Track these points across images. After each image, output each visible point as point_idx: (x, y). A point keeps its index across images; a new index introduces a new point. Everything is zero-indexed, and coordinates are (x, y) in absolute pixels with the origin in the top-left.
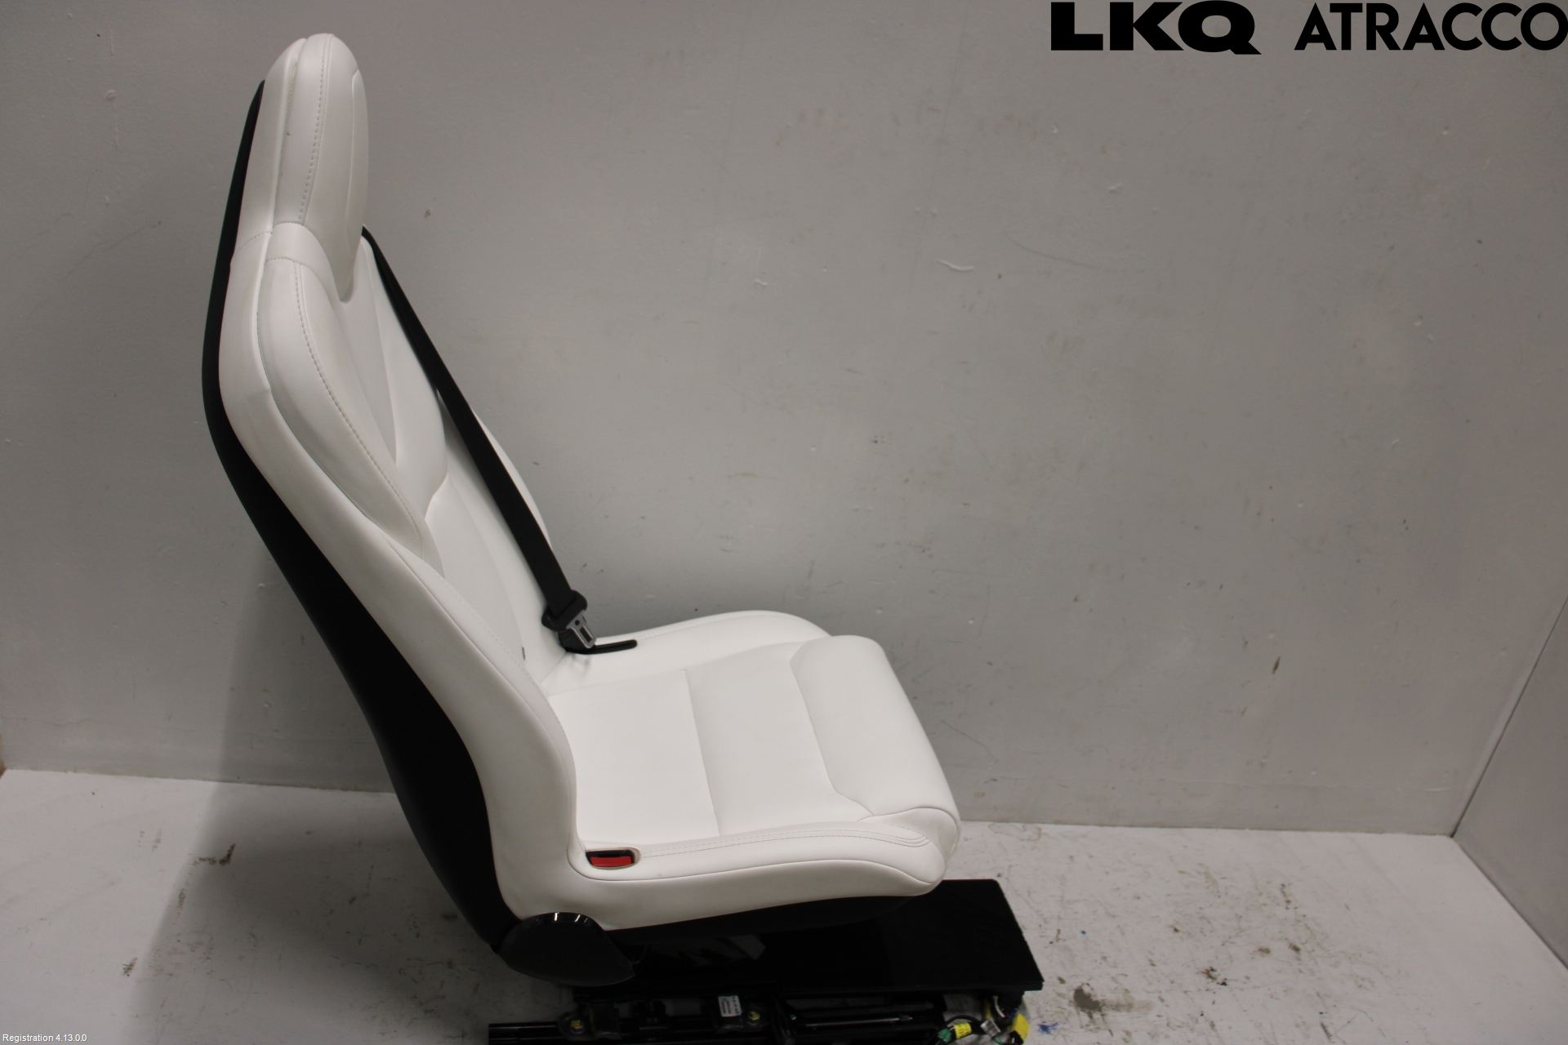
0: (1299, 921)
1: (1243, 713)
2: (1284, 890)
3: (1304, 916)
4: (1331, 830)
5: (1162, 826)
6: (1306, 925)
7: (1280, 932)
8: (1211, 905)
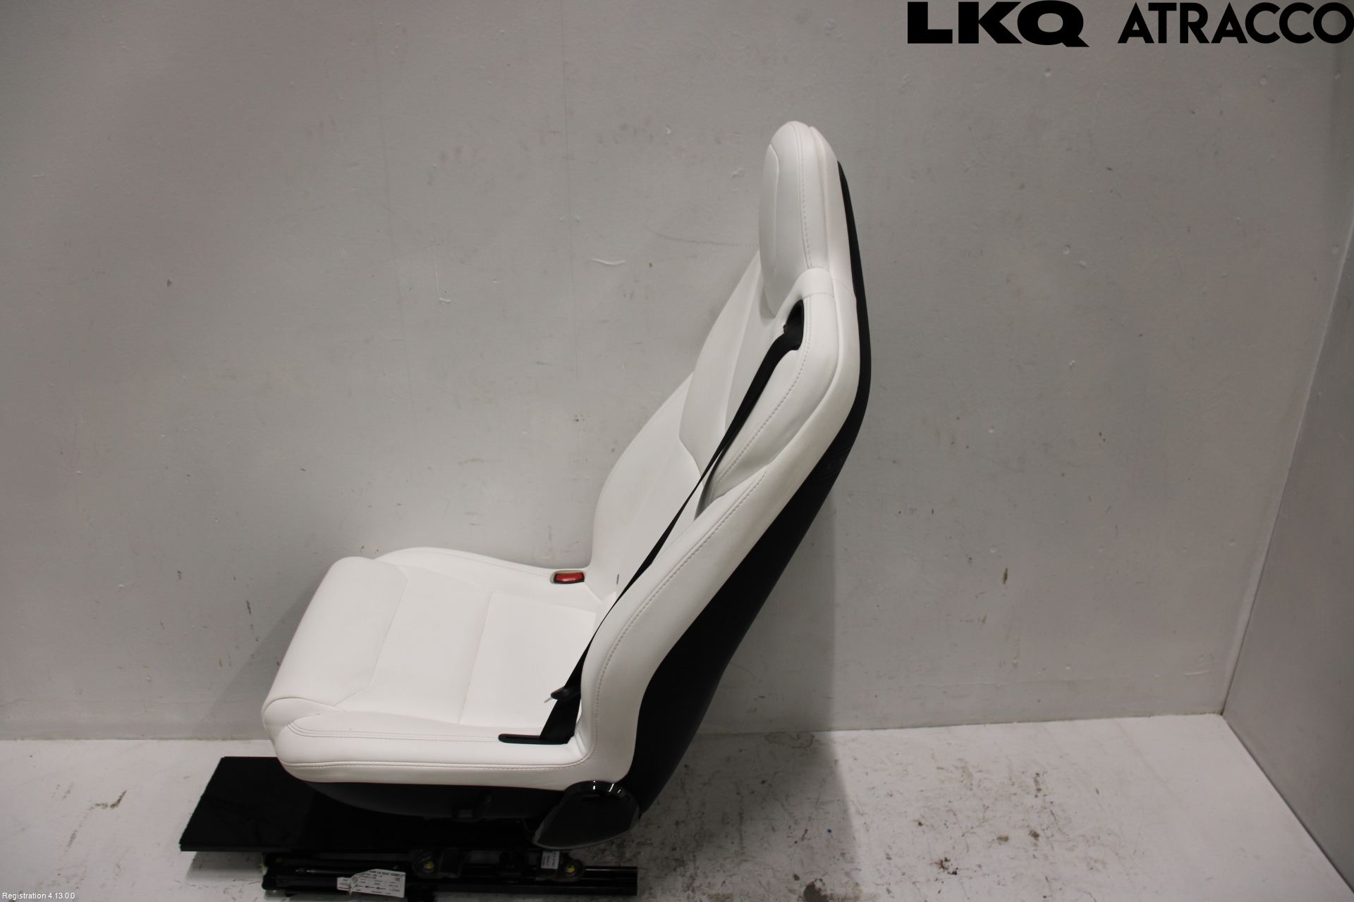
0: (1045, 808)
1: (984, 621)
2: (1038, 779)
3: (1052, 802)
4: (1099, 717)
5: (931, 726)
6: (1051, 811)
7: (1023, 820)
8: (961, 798)
